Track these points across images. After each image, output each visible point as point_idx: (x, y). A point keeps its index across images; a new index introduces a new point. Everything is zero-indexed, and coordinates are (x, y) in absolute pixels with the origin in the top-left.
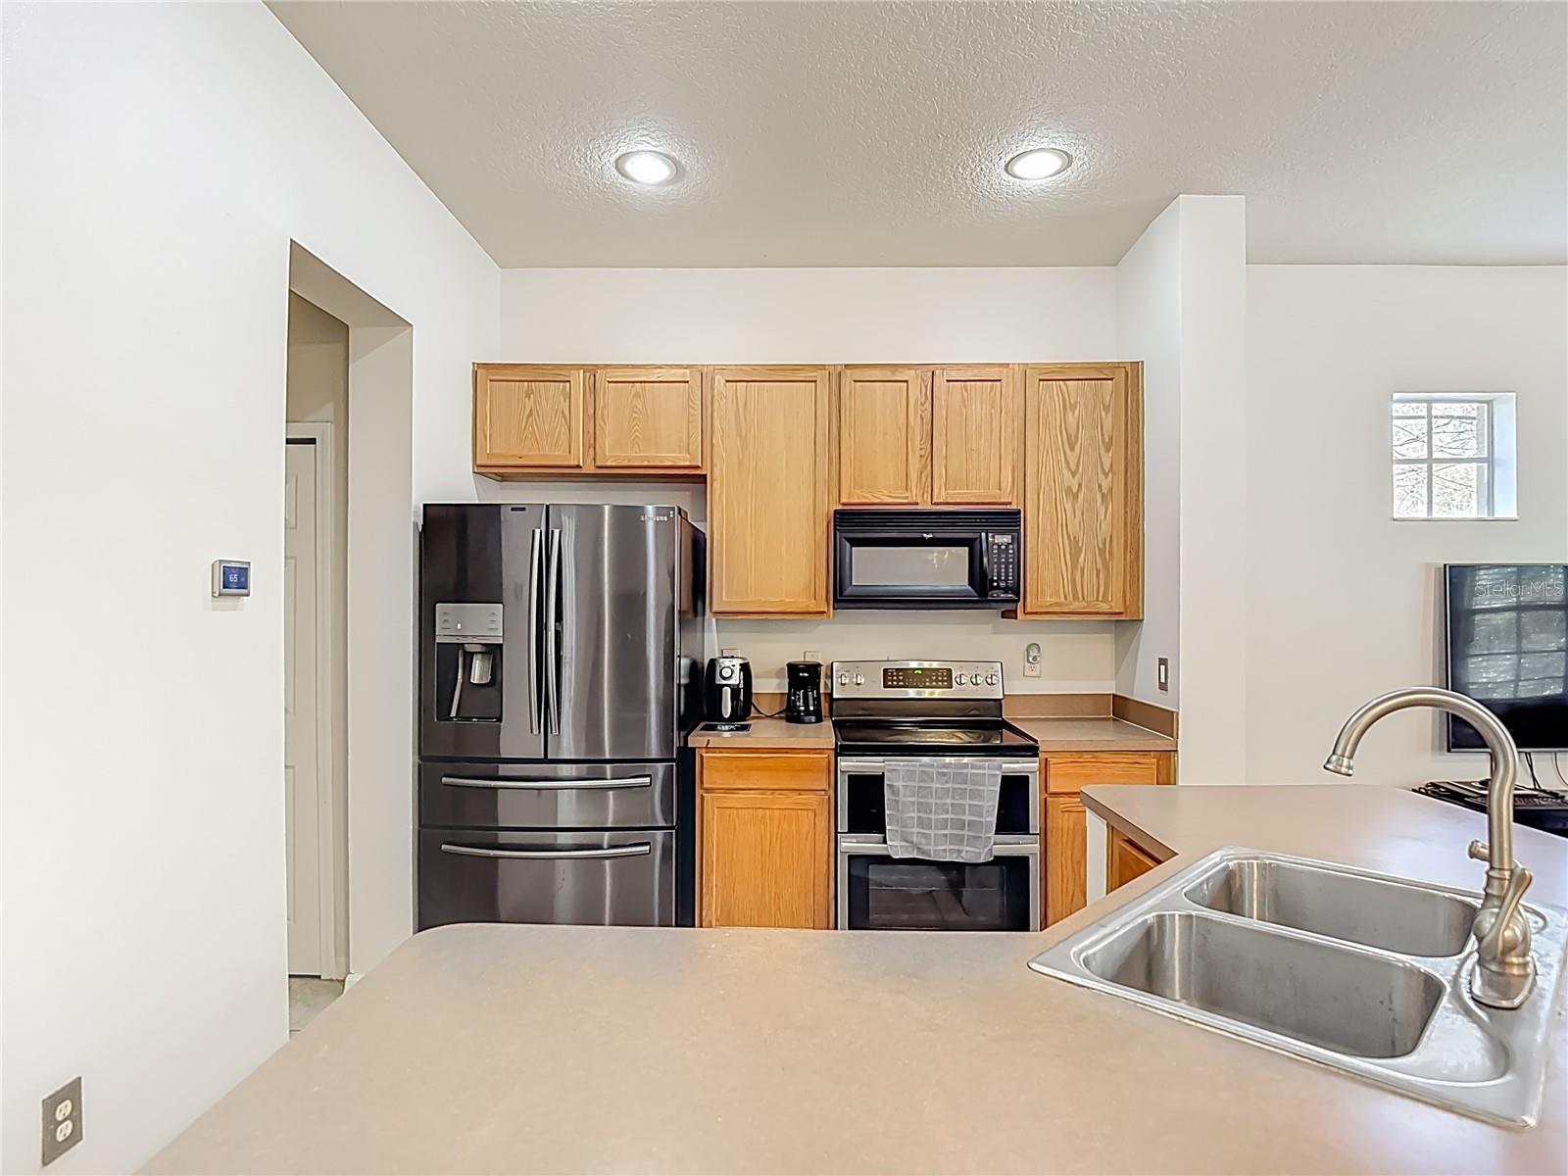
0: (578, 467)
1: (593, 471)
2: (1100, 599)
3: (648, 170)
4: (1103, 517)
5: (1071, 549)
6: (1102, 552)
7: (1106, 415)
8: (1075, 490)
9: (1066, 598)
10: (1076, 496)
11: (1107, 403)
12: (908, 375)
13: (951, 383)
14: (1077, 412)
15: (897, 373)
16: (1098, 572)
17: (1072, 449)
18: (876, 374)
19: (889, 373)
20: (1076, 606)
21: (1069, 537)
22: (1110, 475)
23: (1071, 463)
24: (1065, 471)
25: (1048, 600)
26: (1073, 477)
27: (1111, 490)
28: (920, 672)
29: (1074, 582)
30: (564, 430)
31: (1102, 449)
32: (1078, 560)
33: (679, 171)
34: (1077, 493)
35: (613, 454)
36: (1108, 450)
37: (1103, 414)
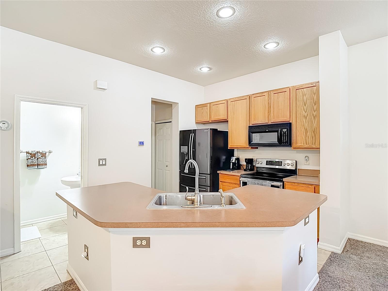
0: (209, 121)
1: (211, 122)
2: (313, 144)
3: (205, 70)
4: (314, 123)
5: (305, 132)
6: (314, 132)
7: (315, 95)
8: (306, 116)
9: (304, 144)
10: (306, 118)
11: (315, 92)
12: (265, 94)
13: (275, 94)
14: (306, 96)
15: (263, 94)
16: (313, 137)
17: (305, 106)
18: (258, 95)
19: (261, 94)
20: (306, 146)
21: (304, 128)
22: (316, 111)
23: (305, 110)
24: (303, 112)
25: (299, 145)
26: (306, 113)
27: (316, 115)
28: (275, 162)
29: (306, 140)
30: (207, 115)
31: (314, 105)
32: (307, 134)
33: (210, 69)
34: (307, 117)
35: (214, 118)
36: (315, 105)
37: (314, 95)
